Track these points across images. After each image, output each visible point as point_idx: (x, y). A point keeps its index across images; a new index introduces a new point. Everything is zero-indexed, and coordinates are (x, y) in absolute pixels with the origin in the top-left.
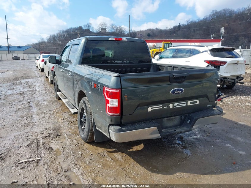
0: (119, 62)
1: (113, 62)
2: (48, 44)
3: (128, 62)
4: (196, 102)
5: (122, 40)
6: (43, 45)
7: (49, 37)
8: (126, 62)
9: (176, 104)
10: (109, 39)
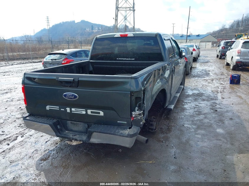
0: (124, 59)
1: (117, 59)
2: (230, 30)
3: (133, 59)
4: (99, 113)
5: (128, 36)
6: (224, 32)
7: (232, 23)
8: (130, 59)
9: (73, 109)
10: (115, 37)
